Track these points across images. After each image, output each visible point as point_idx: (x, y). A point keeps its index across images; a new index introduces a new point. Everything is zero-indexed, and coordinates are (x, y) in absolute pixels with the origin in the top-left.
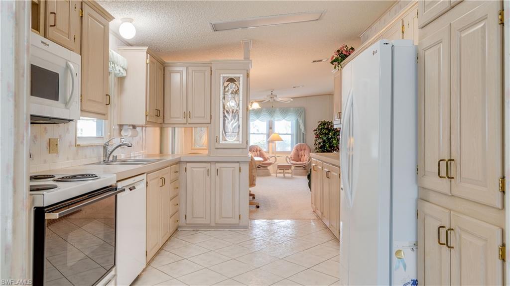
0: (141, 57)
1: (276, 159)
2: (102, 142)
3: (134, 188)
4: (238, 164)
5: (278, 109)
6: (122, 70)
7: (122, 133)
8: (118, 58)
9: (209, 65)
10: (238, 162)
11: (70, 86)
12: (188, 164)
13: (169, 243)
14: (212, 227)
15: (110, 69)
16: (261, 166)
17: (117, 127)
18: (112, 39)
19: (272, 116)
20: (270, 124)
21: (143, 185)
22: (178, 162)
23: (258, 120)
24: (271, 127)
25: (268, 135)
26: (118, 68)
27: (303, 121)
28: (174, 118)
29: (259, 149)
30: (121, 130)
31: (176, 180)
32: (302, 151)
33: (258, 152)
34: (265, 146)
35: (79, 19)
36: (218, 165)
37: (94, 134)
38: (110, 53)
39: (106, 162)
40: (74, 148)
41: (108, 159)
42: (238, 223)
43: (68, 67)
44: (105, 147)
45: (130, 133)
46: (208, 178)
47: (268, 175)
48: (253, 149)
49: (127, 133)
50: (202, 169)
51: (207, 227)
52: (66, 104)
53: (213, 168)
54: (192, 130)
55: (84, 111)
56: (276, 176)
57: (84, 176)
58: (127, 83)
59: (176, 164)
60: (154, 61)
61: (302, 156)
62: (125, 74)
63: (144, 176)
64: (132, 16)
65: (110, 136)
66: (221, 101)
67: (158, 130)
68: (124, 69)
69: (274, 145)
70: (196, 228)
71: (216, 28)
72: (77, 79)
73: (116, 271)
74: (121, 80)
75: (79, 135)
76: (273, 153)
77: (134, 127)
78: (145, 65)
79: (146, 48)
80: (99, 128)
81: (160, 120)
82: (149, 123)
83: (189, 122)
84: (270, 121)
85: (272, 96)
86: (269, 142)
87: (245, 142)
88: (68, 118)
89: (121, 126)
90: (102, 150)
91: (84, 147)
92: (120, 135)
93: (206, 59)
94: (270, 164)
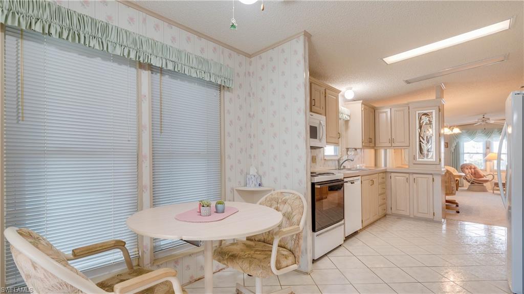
0: (358, 107)
1: (494, 176)
2: (337, 158)
3: (354, 183)
4: (431, 176)
6: (347, 117)
7: (349, 153)
8: (344, 110)
9: (408, 106)
10: (431, 174)
11: (322, 132)
12: (392, 174)
13: (379, 222)
14: (412, 218)
15: (340, 117)
16: (476, 182)
17: (345, 150)
18: (340, 99)
19: (489, 137)
20: (486, 144)
21: (359, 182)
22: (385, 172)
23: (472, 141)
24: (488, 147)
25: (485, 155)
26: (344, 116)
28: (382, 143)
29: (473, 167)
30: (347, 151)
31: (383, 183)
33: (473, 170)
34: (483, 164)
35: (324, 97)
36: (415, 176)
37: (333, 154)
38: (340, 109)
39: (339, 169)
40: (323, 161)
41: (340, 167)
42: (432, 218)
43: (320, 123)
44: (339, 161)
45: (353, 153)
46: (407, 184)
47: (484, 190)
48: (466, 167)
49: (351, 153)
50: (403, 178)
51: (407, 217)
52: (320, 140)
53: (411, 177)
54: (402, 151)
55: (328, 143)
56: (493, 193)
57: (328, 174)
58: (350, 124)
59: (383, 173)
60: (367, 107)
62: (349, 119)
63: (360, 177)
64: (352, 86)
65: (341, 155)
66: (417, 131)
67: (373, 151)
68: (348, 116)
69: (492, 163)
70: (400, 217)
71: (408, 82)
72: (324, 128)
73: (344, 221)
74: (347, 122)
75: (325, 154)
76: (491, 171)
77: (356, 149)
78: (361, 111)
79: (361, 101)
80: (335, 151)
81: (372, 145)
82: (365, 147)
83: (393, 145)
84: (487, 142)
85: (484, 119)
86: (486, 161)
87: (438, 160)
88: (321, 146)
89: (348, 149)
90: (337, 162)
91: (328, 160)
92: (347, 154)
93: (405, 101)
94: (487, 181)
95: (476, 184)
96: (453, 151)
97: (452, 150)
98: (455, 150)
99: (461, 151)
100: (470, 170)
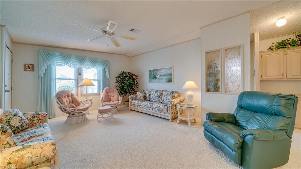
5: (88, 58)
19: (82, 64)
20: (78, 71)
23: (66, 66)
25: (77, 81)
27: (108, 70)
29: (70, 94)
32: (111, 93)
33: (70, 98)
61: (111, 97)
84: (78, 68)
95: (77, 115)
96: (42, 76)
97: (41, 74)
98: (44, 74)
99: (53, 76)
100: (67, 98)
